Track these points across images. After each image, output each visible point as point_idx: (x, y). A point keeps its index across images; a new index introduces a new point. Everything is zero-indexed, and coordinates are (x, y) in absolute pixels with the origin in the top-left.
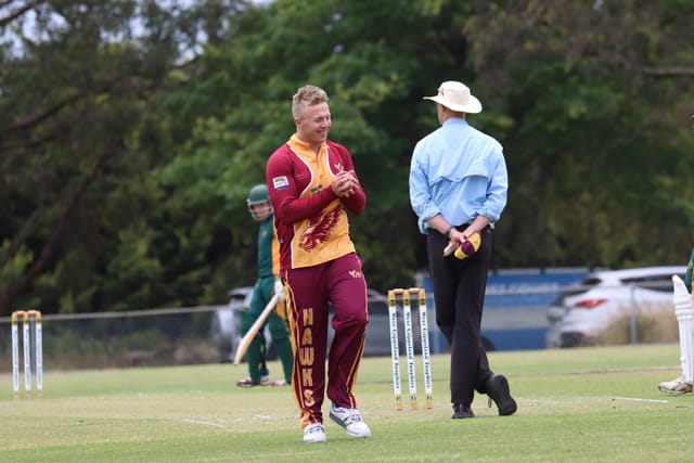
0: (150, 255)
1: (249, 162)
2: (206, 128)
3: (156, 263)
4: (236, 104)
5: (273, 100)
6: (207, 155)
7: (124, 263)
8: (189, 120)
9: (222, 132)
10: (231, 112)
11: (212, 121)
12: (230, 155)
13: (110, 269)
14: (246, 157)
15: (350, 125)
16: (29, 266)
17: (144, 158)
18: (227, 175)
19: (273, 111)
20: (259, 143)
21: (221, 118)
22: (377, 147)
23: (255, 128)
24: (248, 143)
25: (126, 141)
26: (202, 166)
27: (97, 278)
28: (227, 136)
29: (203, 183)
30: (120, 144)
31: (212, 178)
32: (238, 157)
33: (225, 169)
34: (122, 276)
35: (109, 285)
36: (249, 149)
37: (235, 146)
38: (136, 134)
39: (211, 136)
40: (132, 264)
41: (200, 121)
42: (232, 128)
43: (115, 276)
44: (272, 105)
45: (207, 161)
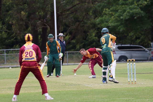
0: (95, 36)
1: (115, 18)
2: (106, 11)
3: (97, 38)
4: (112, 5)
5: (120, 5)
6: (106, 17)
7: (90, 38)
8: (102, 9)
9: (109, 12)
10: (111, 7)
11: (107, 9)
12: (111, 17)
13: (87, 39)
14: (114, 17)
15: (137, 10)
16: (70, 38)
17: (93, 17)
18: (110, 21)
19: (120, 7)
20: (117, 15)
21: (109, 9)
22: (143, 15)
23: (116, 11)
24: (115, 14)
25: (89, 13)
26: (105, 19)
27: (84, 41)
28: (110, 13)
29: (105, 23)
30: (88, 14)
31: (107, 22)
32: (113, 17)
33: (110, 20)
34: (89, 40)
35: (86, 42)
36: (115, 16)
37: (112, 15)
38: (91, 11)
39: (107, 12)
40: (92, 38)
41: (105, 9)
42: (111, 11)
43: (88, 40)
44: (120, 6)
45: (106, 18)
